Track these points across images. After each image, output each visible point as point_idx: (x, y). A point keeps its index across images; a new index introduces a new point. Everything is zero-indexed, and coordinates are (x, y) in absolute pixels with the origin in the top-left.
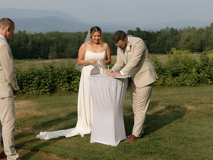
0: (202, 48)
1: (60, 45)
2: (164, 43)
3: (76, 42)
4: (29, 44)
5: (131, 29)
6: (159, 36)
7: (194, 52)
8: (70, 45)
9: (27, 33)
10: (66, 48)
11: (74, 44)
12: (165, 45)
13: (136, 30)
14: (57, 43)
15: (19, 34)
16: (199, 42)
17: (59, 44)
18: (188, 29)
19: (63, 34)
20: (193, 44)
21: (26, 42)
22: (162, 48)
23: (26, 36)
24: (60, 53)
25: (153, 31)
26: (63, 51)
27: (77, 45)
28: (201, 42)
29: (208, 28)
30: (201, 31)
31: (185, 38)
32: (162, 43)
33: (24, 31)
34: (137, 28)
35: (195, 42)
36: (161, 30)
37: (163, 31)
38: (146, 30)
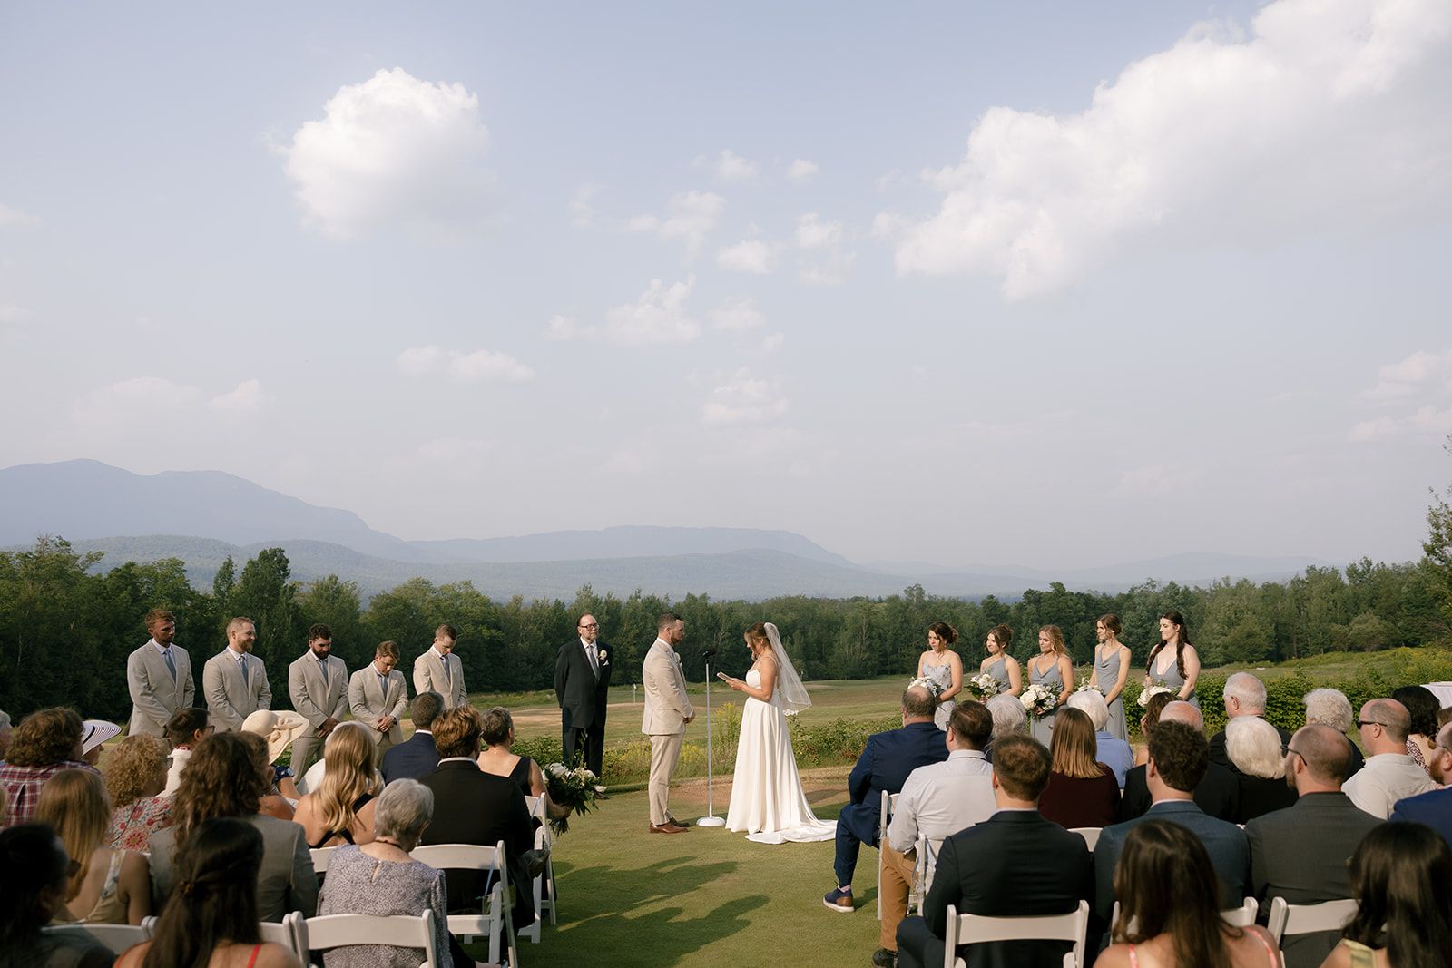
0: (1279, 648)
1: (812, 635)
2: (1148, 633)
3: (860, 629)
4: (721, 636)
5: (1035, 588)
6: (1129, 608)
7: (1257, 661)
8: (843, 637)
9: (711, 603)
10: (831, 646)
11: (854, 636)
12: (1150, 638)
13: (1051, 590)
14: (804, 633)
15: (688, 606)
16: (1271, 630)
17: (810, 634)
18: (1223, 585)
19: (816, 602)
20: (1249, 636)
21: (711, 628)
22: (1141, 646)
23: (711, 609)
24: (812, 663)
25: (1104, 594)
26: (822, 658)
27: (864, 639)
28: (1276, 628)
29: (1297, 582)
30: (1271, 592)
31: (1221, 616)
32: (1141, 630)
33: (704, 597)
34: (1053, 585)
35: (1257, 629)
36: (1132, 590)
37: (1137, 591)
38: (1083, 591)
